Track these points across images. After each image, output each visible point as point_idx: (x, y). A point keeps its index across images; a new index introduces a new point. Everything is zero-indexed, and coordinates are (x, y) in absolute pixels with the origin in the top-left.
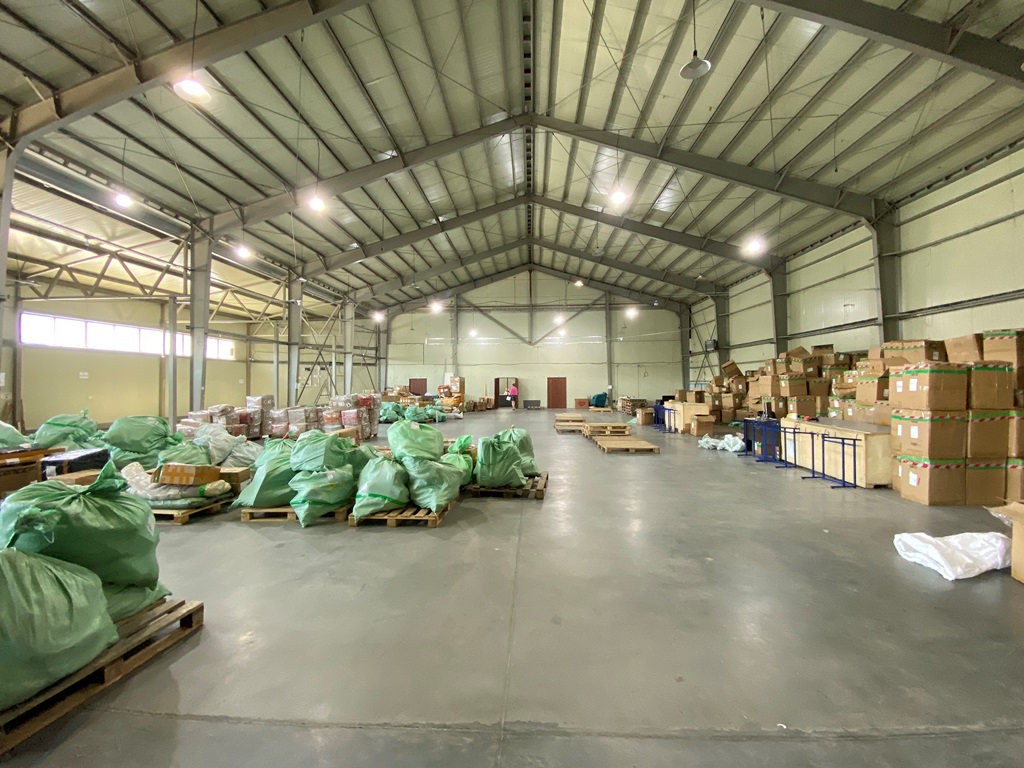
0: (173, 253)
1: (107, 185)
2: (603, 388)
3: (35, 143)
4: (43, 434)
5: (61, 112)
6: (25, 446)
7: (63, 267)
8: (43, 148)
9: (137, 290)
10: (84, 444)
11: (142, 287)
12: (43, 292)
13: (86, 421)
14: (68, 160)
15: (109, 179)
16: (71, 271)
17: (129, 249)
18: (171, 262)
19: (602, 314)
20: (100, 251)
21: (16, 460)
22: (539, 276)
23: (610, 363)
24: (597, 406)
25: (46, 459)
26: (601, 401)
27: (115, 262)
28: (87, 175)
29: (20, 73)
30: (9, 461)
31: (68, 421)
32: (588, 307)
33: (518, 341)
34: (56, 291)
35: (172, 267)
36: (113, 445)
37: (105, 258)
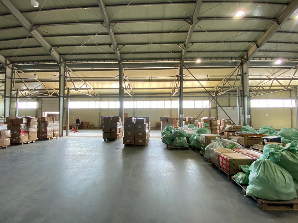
0: (294, 72)
1: (272, 60)
3: (252, 58)
4: (261, 131)
5: (258, 47)
6: (258, 133)
7: (260, 86)
8: (254, 58)
9: (282, 88)
10: (272, 135)
11: (284, 86)
12: (255, 94)
13: (272, 128)
14: (260, 58)
15: (272, 58)
16: (262, 87)
17: (279, 76)
18: (294, 76)
20: (270, 79)
21: (256, 136)
25: (263, 137)
27: (275, 81)
28: (266, 60)
29: (247, 43)
30: (254, 136)
31: (267, 128)
34: (259, 93)
35: (294, 77)
36: (282, 136)
37: (272, 81)
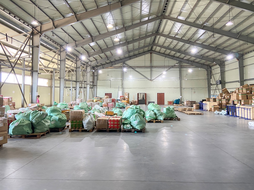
2: (178, 97)
19: (178, 69)
22: (154, 56)
23: (181, 88)
24: (176, 104)
26: (178, 102)
32: (172, 67)
33: (146, 79)
